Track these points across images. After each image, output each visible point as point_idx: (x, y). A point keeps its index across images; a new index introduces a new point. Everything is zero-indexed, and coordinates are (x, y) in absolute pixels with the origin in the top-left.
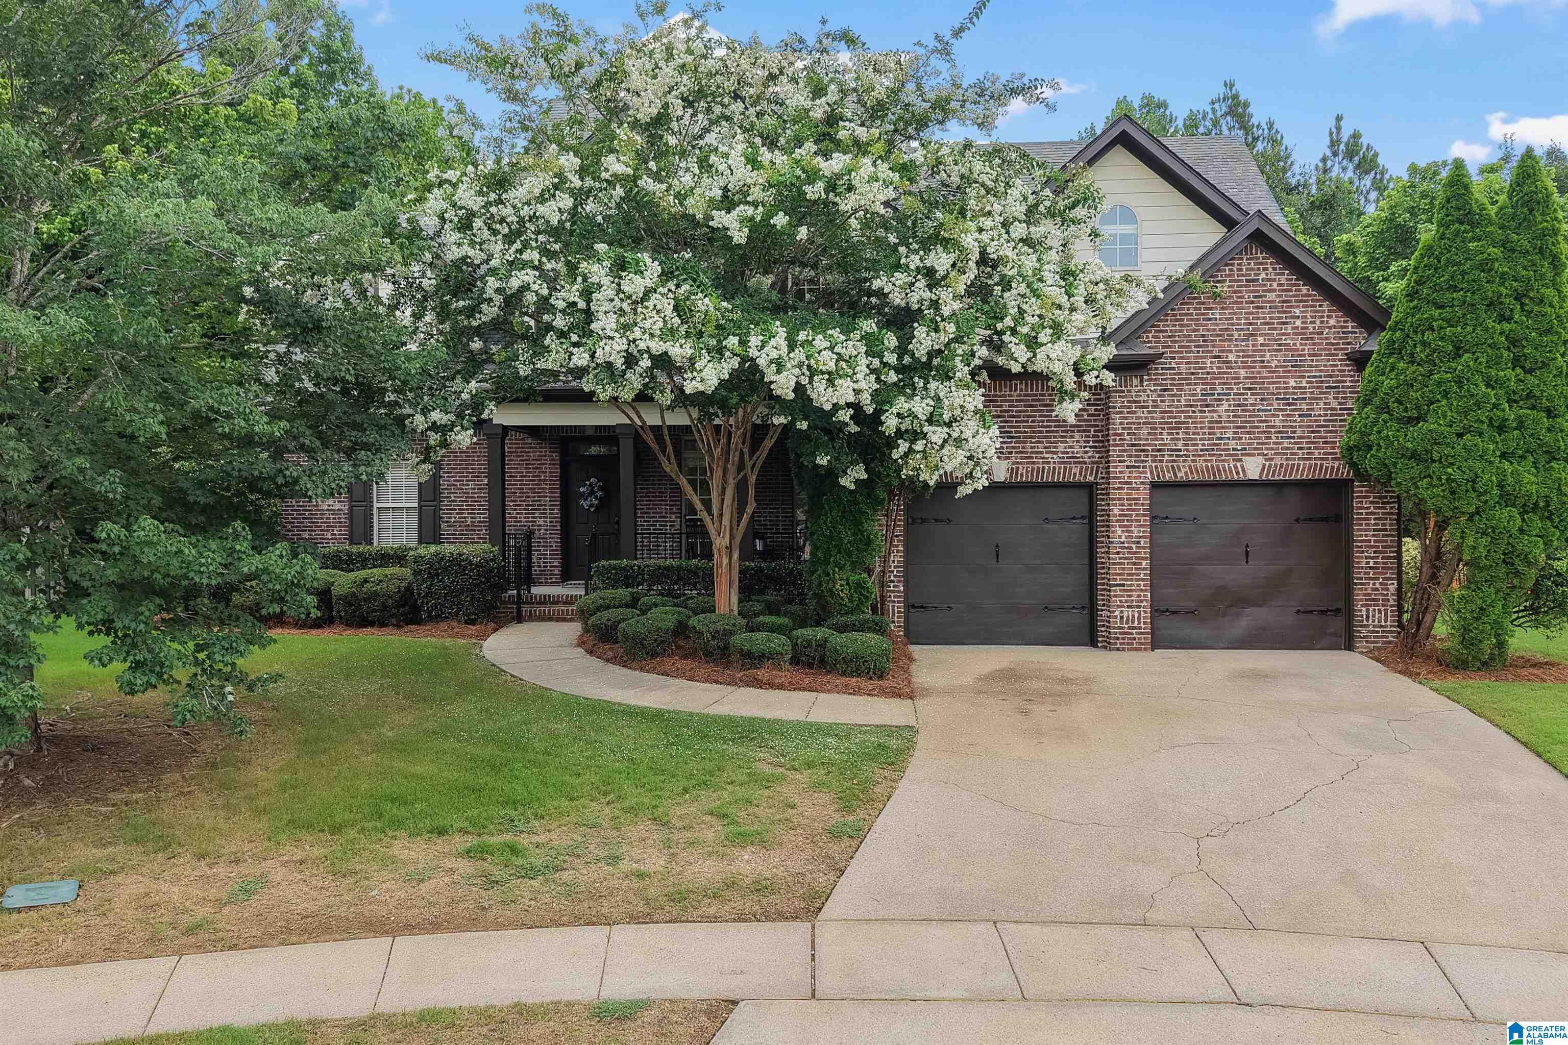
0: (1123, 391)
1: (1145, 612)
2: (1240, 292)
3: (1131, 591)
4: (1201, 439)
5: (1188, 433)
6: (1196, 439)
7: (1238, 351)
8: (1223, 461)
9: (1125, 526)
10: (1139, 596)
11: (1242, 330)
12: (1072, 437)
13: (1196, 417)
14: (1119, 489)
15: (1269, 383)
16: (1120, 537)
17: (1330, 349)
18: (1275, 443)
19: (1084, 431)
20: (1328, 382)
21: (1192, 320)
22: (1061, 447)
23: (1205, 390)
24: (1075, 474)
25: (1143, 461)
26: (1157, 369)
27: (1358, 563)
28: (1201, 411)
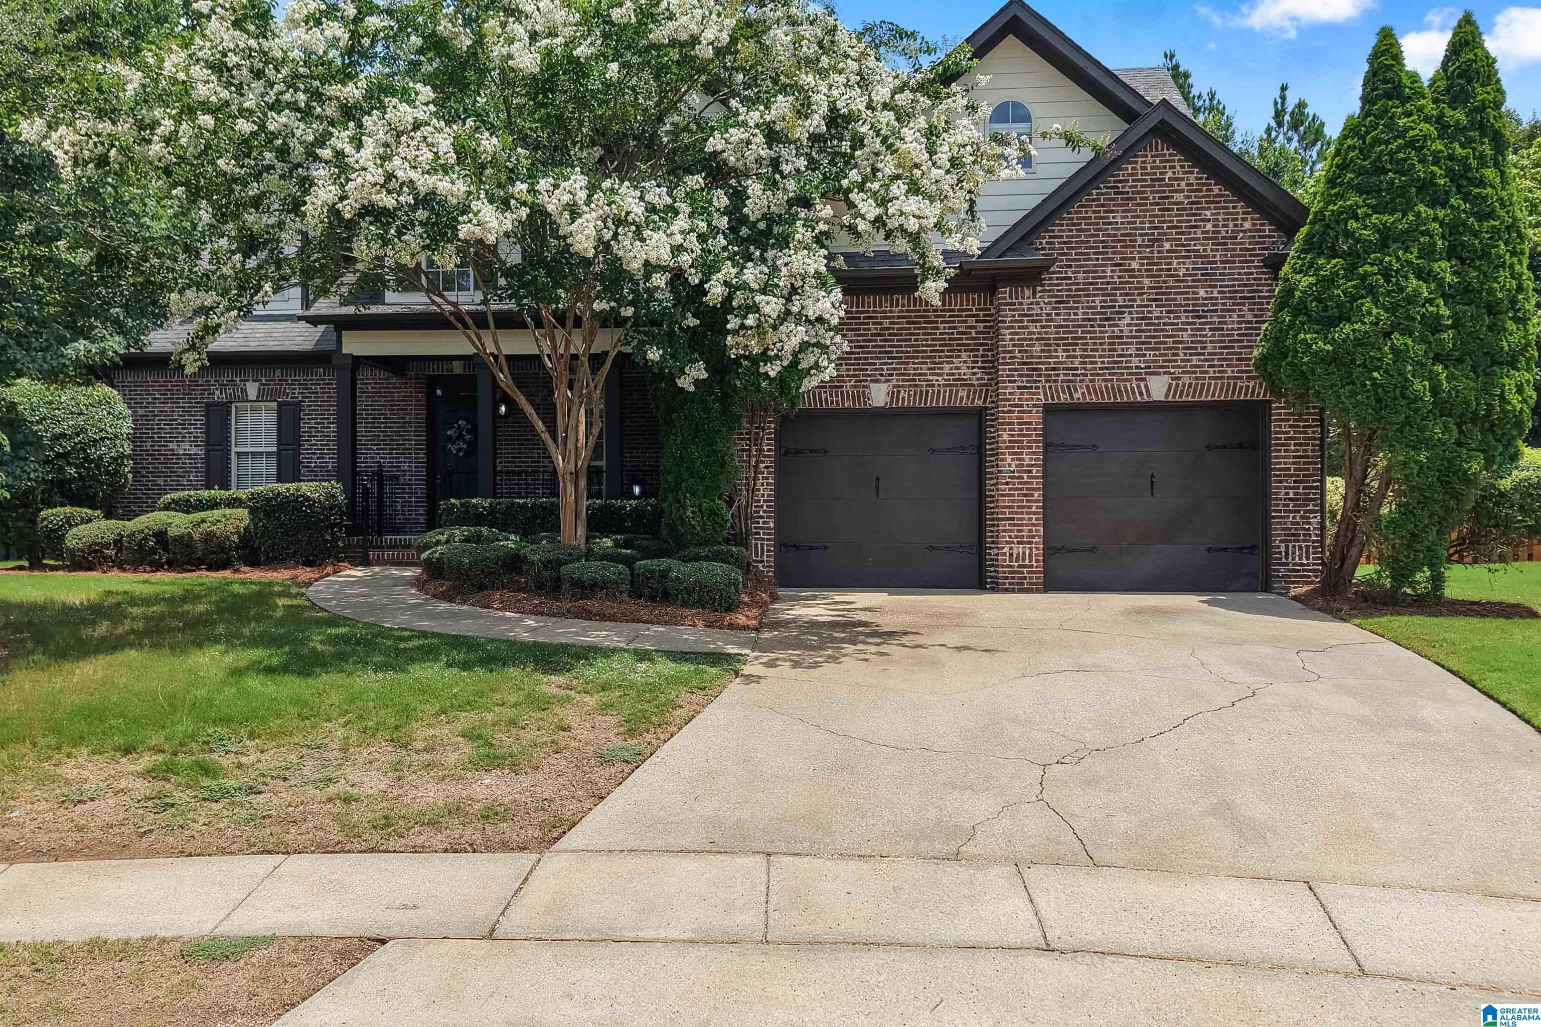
0: (1014, 304)
1: (1037, 549)
2: (1144, 192)
3: (1021, 525)
4: (1100, 357)
5: (1085, 350)
6: (1094, 356)
7: (1140, 258)
8: (1125, 380)
9: (1016, 453)
10: (1030, 531)
11: (1146, 234)
12: (959, 357)
13: (1095, 332)
14: (1009, 412)
15: (1175, 293)
16: (1010, 465)
17: (1245, 256)
18: (1183, 361)
19: (972, 350)
20: (1243, 292)
21: (1090, 224)
22: (947, 368)
23: (1106, 301)
24: (962, 398)
25: (1035, 382)
26: (1051, 280)
27: (1276, 493)
28: (1100, 326)
